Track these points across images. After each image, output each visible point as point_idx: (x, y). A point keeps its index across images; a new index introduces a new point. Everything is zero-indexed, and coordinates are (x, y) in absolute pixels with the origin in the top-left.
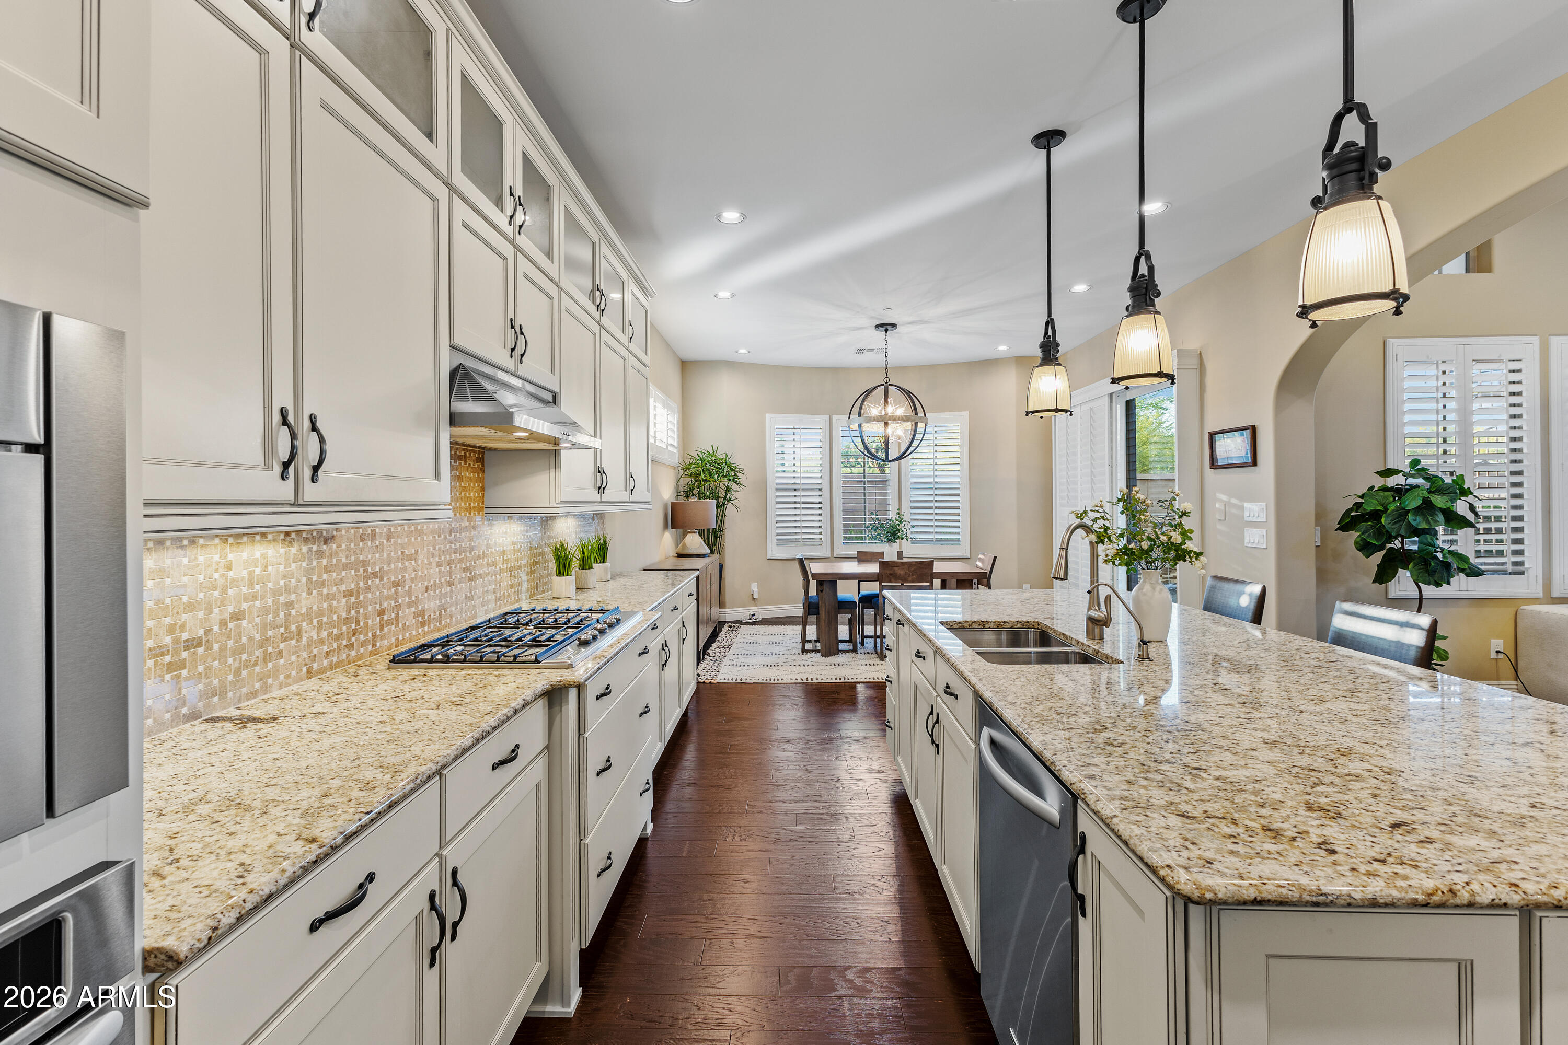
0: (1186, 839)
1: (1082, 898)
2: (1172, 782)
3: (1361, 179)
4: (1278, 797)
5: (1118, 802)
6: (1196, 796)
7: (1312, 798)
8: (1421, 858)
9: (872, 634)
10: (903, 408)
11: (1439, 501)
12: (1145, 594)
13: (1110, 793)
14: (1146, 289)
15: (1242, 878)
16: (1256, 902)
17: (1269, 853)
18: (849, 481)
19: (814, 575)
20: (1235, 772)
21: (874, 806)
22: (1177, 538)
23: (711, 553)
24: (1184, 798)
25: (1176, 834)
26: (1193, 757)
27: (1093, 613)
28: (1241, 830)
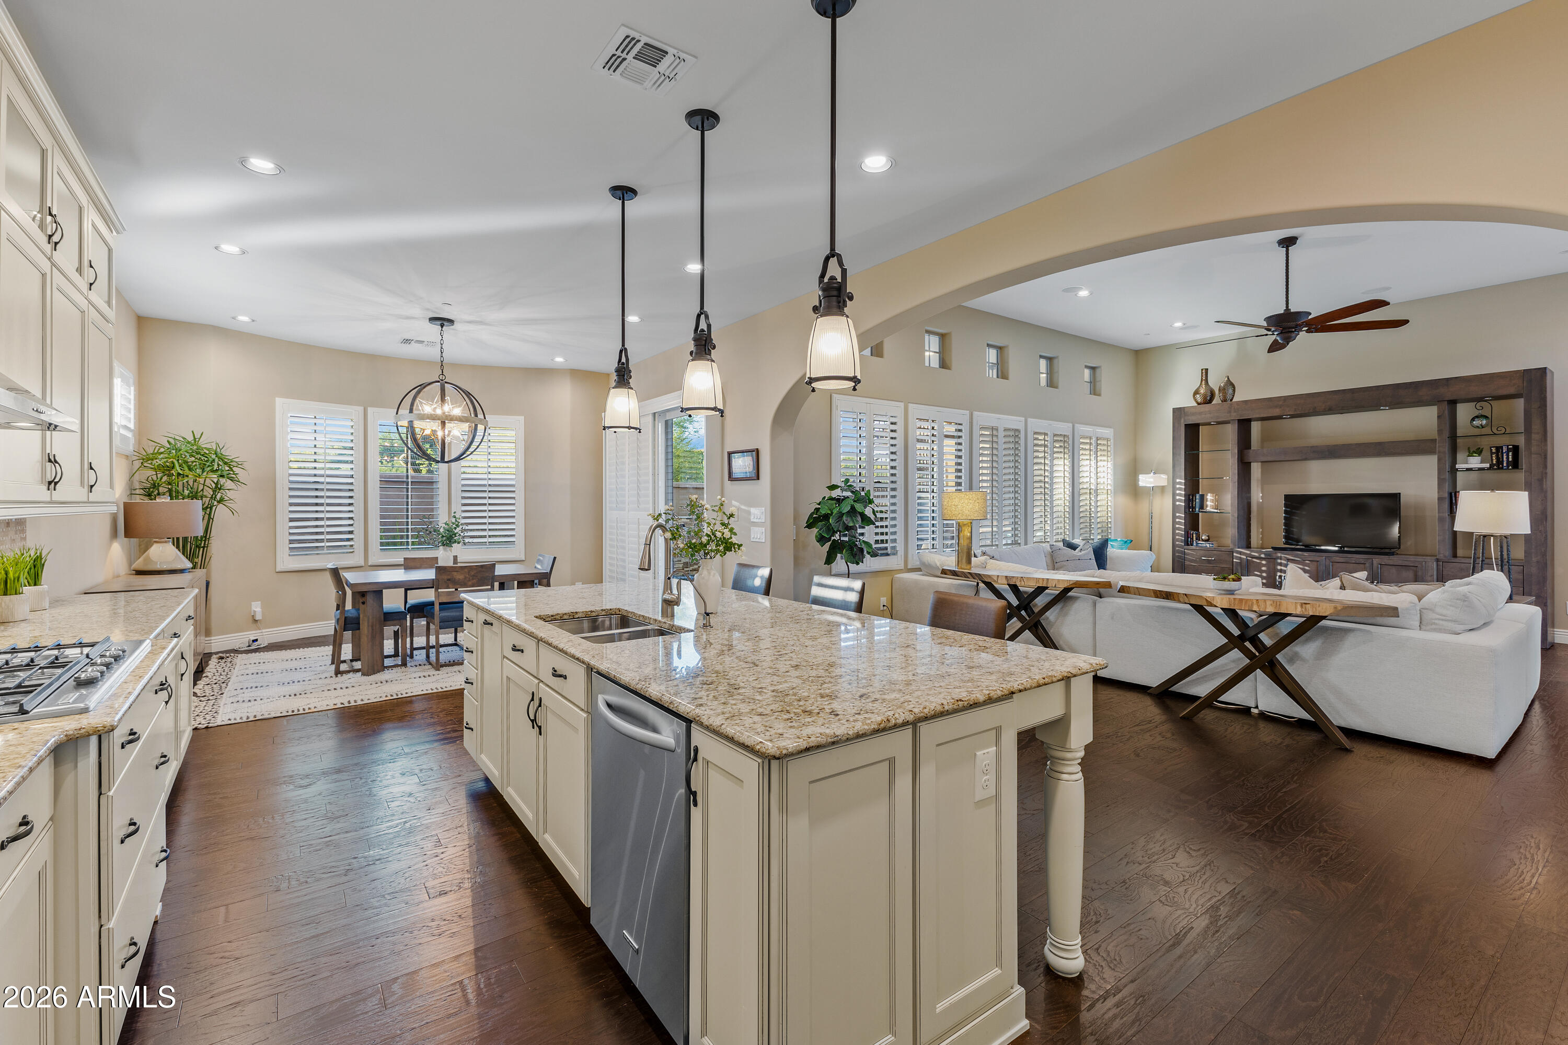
0: (766, 726)
1: (695, 794)
2: (749, 698)
3: (839, 302)
4: (806, 694)
5: (722, 716)
6: (764, 703)
7: (822, 691)
8: (874, 708)
9: (424, 644)
10: (461, 409)
11: (859, 507)
12: (703, 578)
13: (715, 712)
14: (706, 341)
15: (799, 738)
16: (807, 749)
17: (809, 722)
18: (388, 482)
19: (351, 586)
20: (781, 686)
21: (456, 809)
22: (727, 534)
23: (194, 567)
24: (758, 705)
25: (760, 725)
26: (756, 682)
27: (667, 596)
28: (792, 715)
